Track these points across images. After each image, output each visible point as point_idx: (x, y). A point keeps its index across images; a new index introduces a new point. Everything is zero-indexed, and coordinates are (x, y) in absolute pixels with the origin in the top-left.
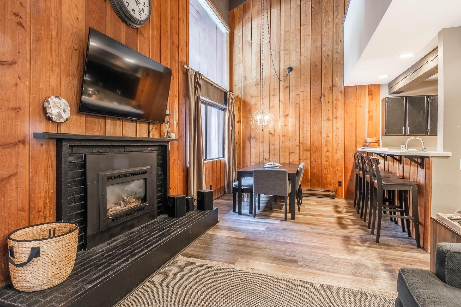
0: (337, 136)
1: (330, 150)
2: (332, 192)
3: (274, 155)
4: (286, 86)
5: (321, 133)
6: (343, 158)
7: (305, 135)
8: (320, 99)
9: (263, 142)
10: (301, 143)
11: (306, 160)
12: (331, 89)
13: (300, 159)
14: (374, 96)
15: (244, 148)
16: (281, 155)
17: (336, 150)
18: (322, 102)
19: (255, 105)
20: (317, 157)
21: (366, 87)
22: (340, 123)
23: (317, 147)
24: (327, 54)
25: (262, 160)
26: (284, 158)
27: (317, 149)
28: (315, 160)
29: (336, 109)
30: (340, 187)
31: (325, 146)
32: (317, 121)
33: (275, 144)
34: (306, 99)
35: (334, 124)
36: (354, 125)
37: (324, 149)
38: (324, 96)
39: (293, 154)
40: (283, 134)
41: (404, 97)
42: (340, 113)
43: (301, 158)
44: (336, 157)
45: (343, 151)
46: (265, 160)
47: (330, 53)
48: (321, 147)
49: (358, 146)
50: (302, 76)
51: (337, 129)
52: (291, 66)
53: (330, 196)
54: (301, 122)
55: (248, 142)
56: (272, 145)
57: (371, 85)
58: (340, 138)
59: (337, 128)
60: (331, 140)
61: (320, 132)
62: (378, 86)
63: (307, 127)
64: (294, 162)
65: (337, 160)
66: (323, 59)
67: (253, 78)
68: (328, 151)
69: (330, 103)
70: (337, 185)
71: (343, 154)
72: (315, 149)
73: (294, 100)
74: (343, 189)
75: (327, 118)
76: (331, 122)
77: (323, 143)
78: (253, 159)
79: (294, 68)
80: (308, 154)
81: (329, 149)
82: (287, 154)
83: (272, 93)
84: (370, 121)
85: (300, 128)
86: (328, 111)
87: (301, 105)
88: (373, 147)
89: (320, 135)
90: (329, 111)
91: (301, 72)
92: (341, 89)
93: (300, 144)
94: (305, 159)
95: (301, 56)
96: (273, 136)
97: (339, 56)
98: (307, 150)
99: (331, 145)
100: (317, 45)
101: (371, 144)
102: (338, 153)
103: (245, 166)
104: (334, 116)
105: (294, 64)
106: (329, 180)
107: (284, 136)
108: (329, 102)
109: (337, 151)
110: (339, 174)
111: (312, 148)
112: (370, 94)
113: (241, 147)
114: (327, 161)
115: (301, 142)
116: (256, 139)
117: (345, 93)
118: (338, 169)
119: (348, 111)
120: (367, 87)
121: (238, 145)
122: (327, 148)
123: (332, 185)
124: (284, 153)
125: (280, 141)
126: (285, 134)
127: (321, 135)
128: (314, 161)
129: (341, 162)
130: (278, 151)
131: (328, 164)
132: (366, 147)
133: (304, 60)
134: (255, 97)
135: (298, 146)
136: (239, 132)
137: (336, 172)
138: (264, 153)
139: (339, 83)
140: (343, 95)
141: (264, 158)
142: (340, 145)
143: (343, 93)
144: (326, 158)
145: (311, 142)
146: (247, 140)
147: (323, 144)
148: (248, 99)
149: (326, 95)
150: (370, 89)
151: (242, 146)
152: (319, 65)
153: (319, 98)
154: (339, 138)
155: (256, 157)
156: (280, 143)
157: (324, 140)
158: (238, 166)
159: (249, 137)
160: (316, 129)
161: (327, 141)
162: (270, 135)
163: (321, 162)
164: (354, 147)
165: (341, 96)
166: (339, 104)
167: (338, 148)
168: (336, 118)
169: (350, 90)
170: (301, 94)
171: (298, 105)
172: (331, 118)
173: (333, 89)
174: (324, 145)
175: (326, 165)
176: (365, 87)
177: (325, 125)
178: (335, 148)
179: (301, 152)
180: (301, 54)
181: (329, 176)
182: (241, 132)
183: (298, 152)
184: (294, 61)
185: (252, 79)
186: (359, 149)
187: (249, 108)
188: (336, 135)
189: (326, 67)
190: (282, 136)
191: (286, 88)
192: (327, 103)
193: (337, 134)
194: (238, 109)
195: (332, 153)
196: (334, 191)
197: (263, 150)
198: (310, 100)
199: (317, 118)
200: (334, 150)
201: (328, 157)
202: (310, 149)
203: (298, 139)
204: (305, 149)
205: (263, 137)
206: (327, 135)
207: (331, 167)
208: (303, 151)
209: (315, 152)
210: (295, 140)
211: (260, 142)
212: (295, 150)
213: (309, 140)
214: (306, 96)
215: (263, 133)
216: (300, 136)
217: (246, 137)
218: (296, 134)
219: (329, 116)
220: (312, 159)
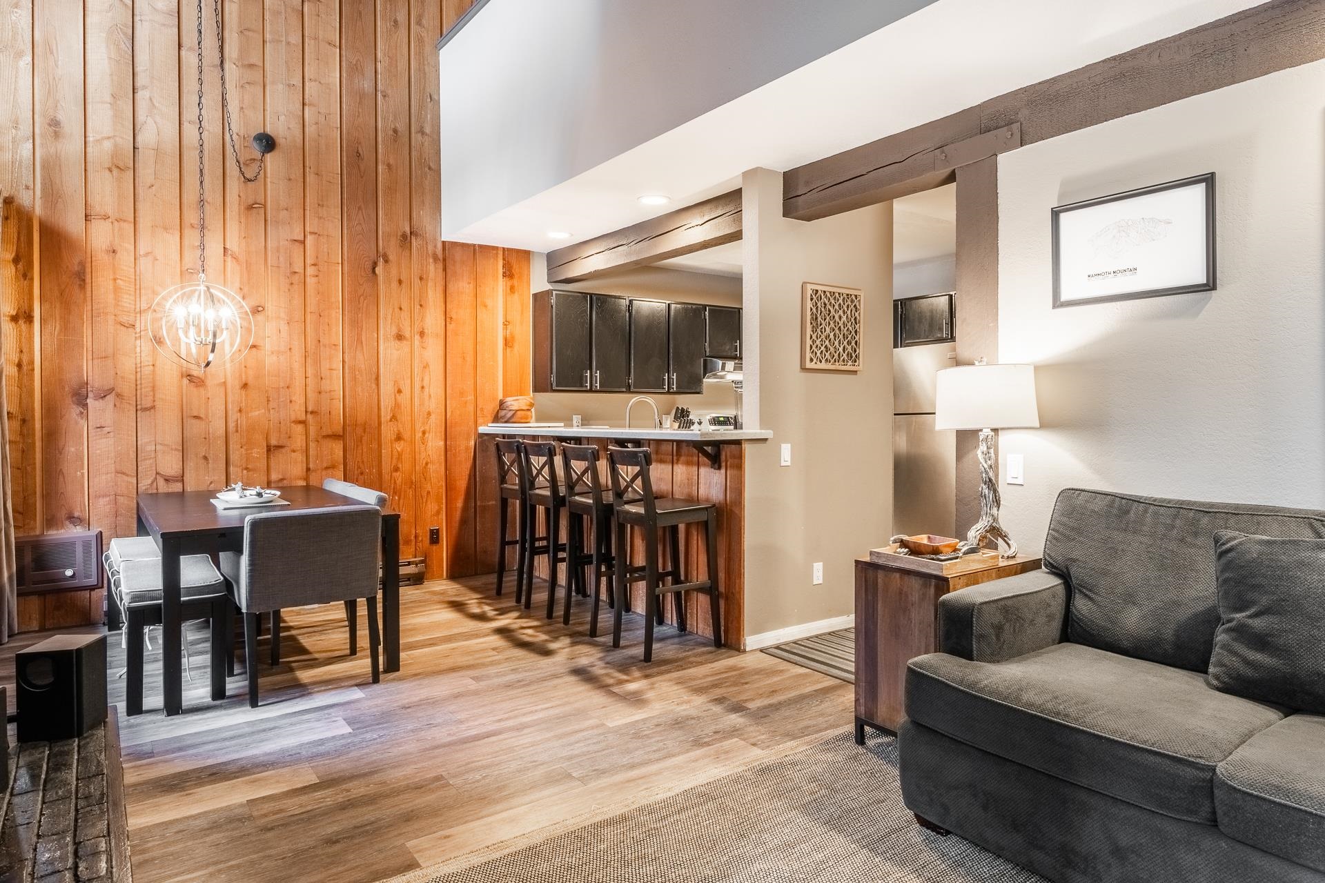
0: (426, 390)
1: (407, 435)
2: (417, 565)
3: (202, 462)
4: (250, 201)
5: (377, 379)
6: (443, 458)
7: (326, 385)
8: (374, 269)
9: (153, 407)
10: (312, 413)
11: (330, 471)
12: (405, 240)
13: (308, 469)
14: (515, 282)
15: (52, 436)
16: (234, 457)
17: (424, 433)
18: (381, 278)
19: (108, 251)
20: (365, 460)
21: (497, 253)
22: (432, 351)
23: (365, 427)
24: (393, 127)
25: (149, 482)
26: (246, 469)
27: (364, 432)
28: (359, 467)
29: (421, 306)
30: (434, 547)
31: (391, 420)
32: (364, 339)
33: (207, 416)
34: (325, 259)
35: (417, 354)
36: (470, 359)
37: (388, 432)
38: (386, 261)
39: (283, 450)
40: (241, 376)
41: (588, 294)
42: (433, 319)
43: (311, 466)
44: (423, 455)
45: (443, 436)
46: (161, 482)
47: (402, 126)
48: (380, 424)
49: (480, 420)
50: (310, 178)
51: (424, 367)
52: (269, 131)
53: (409, 580)
54: (309, 339)
55: (74, 410)
56: (194, 421)
57: (509, 249)
58: (432, 396)
59: (426, 367)
60: (409, 402)
61: (374, 377)
62: (526, 255)
63: (330, 358)
64: (285, 482)
65: (427, 464)
66: (380, 139)
67: (98, 137)
68: (399, 438)
69: (404, 285)
70: (427, 540)
71: (442, 443)
72: (359, 431)
73: (281, 259)
74: (443, 552)
75: (394, 331)
76: (406, 344)
77: (383, 414)
78: (102, 481)
79: (280, 141)
80: (337, 449)
81: (401, 430)
82: (258, 452)
83: (191, 216)
84: (508, 350)
85: (309, 360)
86: (397, 310)
87: (311, 281)
88: (523, 421)
89: (374, 386)
90: (401, 309)
91: (307, 164)
92: (435, 247)
93: (310, 417)
94: (327, 468)
95: (307, 108)
96: (197, 387)
97: (426, 144)
98: (335, 437)
99: (409, 418)
100: (361, 86)
101: (519, 412)
102: (430, 444)
103: (63, 514)
104: (417, 329)
105: (279, 127)
106: (403, 529)
107: (245, 386)
108: (400, 282)
109: (427, 435)
110: (431, 507)
111: (348, 429)
112: (508, 273)
113: (34, 435)
114: (396, 469)
115: (310, 409)
116: (118, 395)
117: (444, 260)
118: (428, 493)
119: (454, 317)
120: (501, 253)
121: (16, 424)
122: (395, 429)
123: (413, 543)
124: (246, 450)
125: (230, 406)
126: (250, 382)
127: (378, 385)
128: (356, 472)
129: (436, 470)
130: (221, 443)
131: (400, 479)
132: (506, 422)
133: (317, 123)
134: (106, 217)
135: (300, 422)
136: (19, 365)
137: (424, 500)
138: (159, 456)
139: (429, 228)
140: (440, 266)
141: (157, 473)
142: (433, 417)
143: (441, 259)
144: (394, 461)
145: (347, 410)
146: (69, 400)
147: (386, 415)
148: (72, 223)
149: (392, 257)
150: (508, 262)
151: (38, 425)
152: (366, 151)
153: (369, 265)
154: (430, 396)
155: (117, 472)
156: (230, 413)
157: (387, 402)
158: (20, 517)
159: (79, 388)
160: (363, 367)
161: (397, 405)
162: (185, 381)
163: (380, 474)
164: (472, 423)
165: (436, 269)
166: (430, 293)
167: (427, 428)
168: (422, 334)
169: (458, 255)
170: (310, 240)
171: (297, 279)
172: (407, 334)
173: (411, 242)
174: (389, 417)
175: (395, 483)
176: (495, 252)
177: (390, 352)
178: (419, 427)
179: (312, 445)
180: (307, 101)
181: (403, 514)
182: (32, 362)
183: (299, 441)
184: (282, 118)
185: (90, 139)
186: (482, 429)
187: (76, 261)
188: (423, 387)
189: (389, 166)
190: (238, 387)
191: (250, 208)
192: (395, 284)
193: (426, 383)
194: (16, 261)
195: (413, 442)
196: (422, 562)
197: (153, 443)
198: (340, 265)
199: (364, 330)
200: (416, 434)
201: (400, 455)
202: (341, 434)
203: (299, 399)
204: (324, 434)
205: (154, 387)
206: (396, 385)
207: (410, 488)
208: (318, 441)
209: (361, 441)
210: (291, 401)
211: (137, 411)
212: (290, 437)
213: (340, 401)
214: (325, 250)
215: (154, 371)
216: (308, 388)
217: (63, 388)
218: (291, 379)
219: (401, 326)
220: (350, 464)
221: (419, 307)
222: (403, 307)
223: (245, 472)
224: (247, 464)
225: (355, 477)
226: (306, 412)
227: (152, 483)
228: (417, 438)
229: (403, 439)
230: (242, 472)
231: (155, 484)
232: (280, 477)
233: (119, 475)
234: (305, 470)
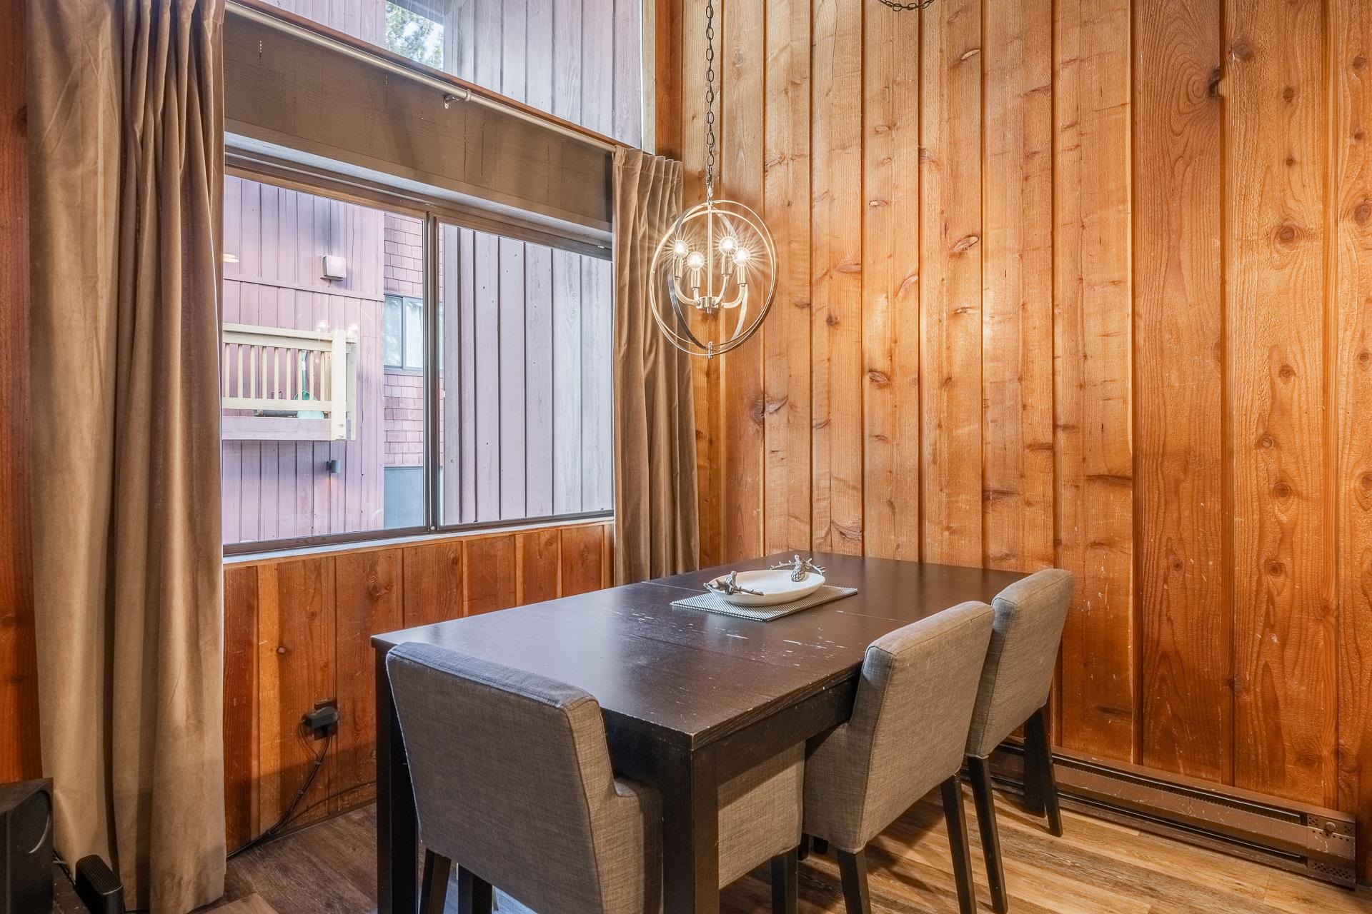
1: (1309, 482)
2: (1329, 827)
3: (887, 509)
4: (958, 52)
5: (1222, 346)
7: (1095, 370)
8: (1212, 88)
9: (829, 422)
10: (1065, 428)
11: (1101, 552)
13: (1057, 542)
15: (732, 460)
16: (930, 507)
18: (1234, 103)
19: (783, 205)
20: (1187, 535)
23: (1187, 459)
25: (824, 534)
26: (948, 528)
27: (1185, 471)
28: (1170, 551)
29: (1358, 136)
31: (1259, 444)
32: (1185, 257)
33: (894, 437)
34: (1095, 105)
37: (1251, 472)
38: (1247, 57)
39: (1011, 501)
40: (940, 366)
43: (1064, 536)
46: (836, 537)
48: (1227, 454)
53: (1303, 860)
54: (1060, 279)
55: (751, 429)
56: (880, 444)
60: (1316, 397)
61: (1213, 340)
63: (1105, 311)
64: (1013, 561)
67: (776, 52)
68: (1283, 490)
69: (1299, 100)
72: (1172, 468)
73: (1009, 135)
75: (1272, 219)
76: (1307, 256)
77: (1236, 428)
78: (774, 525)
80: (1120, 507)
81: (1292, 469)
82: (969, 500)
83: (875, 117)
85: (1059, 321)
86: (1277, 167)
87: (1064, 160)
89: (1211, 363)
90: (1290, 162)
93: (1060, 434)
94: (1096, 544)
96: (881, 387)
98: (1111, 479)
99: (1318, 440)
104: (1342, 201)
106: (1296, 724)
107: (947, 382)
108: (1290, 93)
111: (1145, 464)
113: (719, 459)
114: (1276, 569)
115: (1062, 420)
116: (792, 406)
121: (704, 445)
122: (1273, 467)
124: (949, 495)
125: (925, 418)
126: (957, 371)
127: (1221, 360)
128: (1163, 562)
130: (912, 480)
131: (1286, 593)
134: (782, 159)
135: (1043, 447)
138: (835, 497)
141: (831, 522)
144: (1270, 547)
145: (1143, 421)
146: (748, 415)
147: (1244, 431)
148: (750, 182)
149: (1263, 38)
151: (722, 448)
153: (1199, 80)
155: (790, 515)
156: (925, 433)
157: (1246, 401)
159: (757, 399)
160: (1182, 321)
161: (1278, 407)
162: (867, 379)
163: (1227, 572)
170: (1064, 76)
171: (1042, 161)
172: (1312, 221)
174: (1253, 438)
175: (1271, 600)
177: (1259, 276)
179: (1066, 494)
181: (1295, 687)
182: (717, 369)
183: (1040, 487)
185: (769, 60)
190: (937, 385)
191: (959, 62)
192: (1272, 106)
195: (1328, 500)
197: (828, 476)
198: (1128, 108)
199: (1186, 234)
200: (1342, 482)
201: (1285, 535)
202: (1129, 473)
203: (1040, 403)
204: (1092, 472)
205: (829, 392)
206: (1276, 357)
207: (1318, 621)
208: (1077, 487)
209: (1177, 493)
210: (1024, 407)
211: (811, 428)
212: (1022, 476)
213: (1125, 401)
214: (1095, 87)
215: (829, 368)
216: (1059, 379)
217: (742, 399)
218: (1025, 362)
219: (1291, 204)
220: (1149, 542)
221: (1351, 141)
222: (1297, 157)
223: (946, 533)
224: (949, 522)
225: (1161, 572)
226: (1055, 426)
227: (827, 535)
228: (1343, 490)
229: (1299, 495)
230: (942, 533)
231: (829, 537)
232: (1005, 551)
233: (792, 519)
234: (1051, 543)
